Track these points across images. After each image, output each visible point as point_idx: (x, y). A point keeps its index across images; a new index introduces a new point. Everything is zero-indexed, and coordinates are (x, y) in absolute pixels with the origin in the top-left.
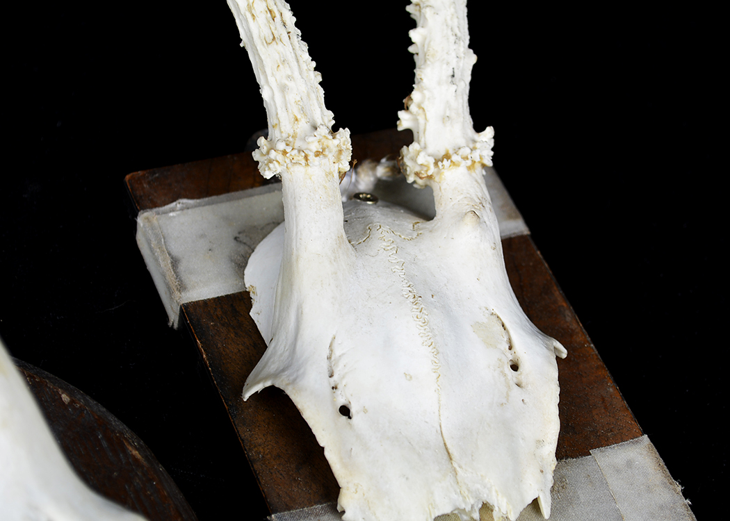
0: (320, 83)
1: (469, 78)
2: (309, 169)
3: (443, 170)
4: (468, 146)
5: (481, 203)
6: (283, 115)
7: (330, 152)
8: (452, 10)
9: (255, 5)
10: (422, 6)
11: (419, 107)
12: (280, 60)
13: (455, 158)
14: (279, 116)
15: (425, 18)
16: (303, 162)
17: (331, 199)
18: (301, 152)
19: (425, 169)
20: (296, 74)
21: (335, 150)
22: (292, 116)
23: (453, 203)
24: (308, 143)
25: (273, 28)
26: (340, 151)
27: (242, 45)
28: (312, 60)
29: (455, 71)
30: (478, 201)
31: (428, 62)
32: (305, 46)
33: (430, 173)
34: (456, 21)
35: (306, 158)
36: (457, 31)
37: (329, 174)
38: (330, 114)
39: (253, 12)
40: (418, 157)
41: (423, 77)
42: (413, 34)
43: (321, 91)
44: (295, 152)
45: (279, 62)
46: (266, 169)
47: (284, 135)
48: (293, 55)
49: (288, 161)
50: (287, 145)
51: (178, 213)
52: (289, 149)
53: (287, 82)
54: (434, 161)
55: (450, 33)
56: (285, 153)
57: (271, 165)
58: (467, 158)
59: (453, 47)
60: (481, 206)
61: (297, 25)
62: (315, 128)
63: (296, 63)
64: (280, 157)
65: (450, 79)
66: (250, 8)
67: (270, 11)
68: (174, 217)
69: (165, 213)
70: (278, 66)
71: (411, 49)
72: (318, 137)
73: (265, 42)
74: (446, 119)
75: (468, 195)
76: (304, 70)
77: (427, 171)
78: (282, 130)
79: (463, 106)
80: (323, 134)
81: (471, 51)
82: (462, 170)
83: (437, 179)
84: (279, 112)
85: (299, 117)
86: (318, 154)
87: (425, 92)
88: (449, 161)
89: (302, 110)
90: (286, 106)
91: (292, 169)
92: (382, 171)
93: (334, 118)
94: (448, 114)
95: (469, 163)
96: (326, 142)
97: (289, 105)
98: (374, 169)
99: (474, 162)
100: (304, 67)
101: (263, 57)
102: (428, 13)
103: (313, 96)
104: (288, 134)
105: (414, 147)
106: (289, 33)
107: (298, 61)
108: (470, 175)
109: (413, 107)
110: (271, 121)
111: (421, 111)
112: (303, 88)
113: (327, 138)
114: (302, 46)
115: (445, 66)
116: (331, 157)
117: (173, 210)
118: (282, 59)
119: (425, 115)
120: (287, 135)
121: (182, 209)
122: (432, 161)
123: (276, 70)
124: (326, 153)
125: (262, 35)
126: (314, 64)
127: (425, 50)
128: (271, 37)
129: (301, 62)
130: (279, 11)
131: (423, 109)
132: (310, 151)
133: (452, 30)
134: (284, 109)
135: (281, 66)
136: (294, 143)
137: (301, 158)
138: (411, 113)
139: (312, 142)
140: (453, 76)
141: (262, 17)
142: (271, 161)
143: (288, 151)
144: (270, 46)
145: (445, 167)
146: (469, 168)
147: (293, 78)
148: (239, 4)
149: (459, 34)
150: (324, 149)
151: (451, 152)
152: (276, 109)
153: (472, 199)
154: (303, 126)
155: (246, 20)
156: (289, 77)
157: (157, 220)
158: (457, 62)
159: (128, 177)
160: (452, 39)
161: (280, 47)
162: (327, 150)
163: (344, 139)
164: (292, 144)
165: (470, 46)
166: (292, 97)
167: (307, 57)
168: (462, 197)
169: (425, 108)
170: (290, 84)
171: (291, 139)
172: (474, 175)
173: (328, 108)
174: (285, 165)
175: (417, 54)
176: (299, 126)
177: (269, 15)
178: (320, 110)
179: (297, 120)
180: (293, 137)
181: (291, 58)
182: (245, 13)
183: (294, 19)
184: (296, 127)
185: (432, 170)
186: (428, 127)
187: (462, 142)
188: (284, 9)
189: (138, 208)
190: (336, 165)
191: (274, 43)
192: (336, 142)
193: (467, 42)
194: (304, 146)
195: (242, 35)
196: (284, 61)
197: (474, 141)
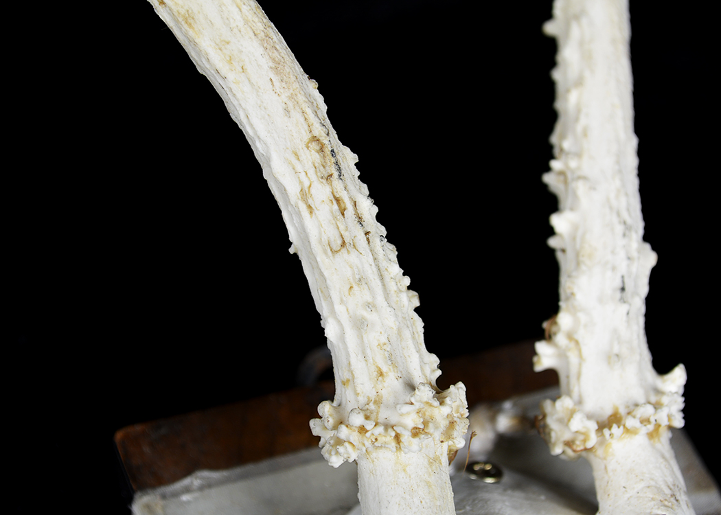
0: (417, 310)
1: (644, 290)
2: (403, 456)
3: (610, 441)
4: (649, 403)
5: (673, 495)
6: (358, 366)
7: (436, 428)
8: (618, 183)
9: (313, 191)
10: (569, 175)
11: (570, 336)
12: (354, 278)
13: (630, 422)
14: (352, 367)
15: (575, 196)
16: (393, 444)
17: (438, 503)
18: (390, 430)
19: (581, 437)
20: (380, 299)
21: (443, 423)
22: (373, 368)
23: (627, 495)
24: (401, 415)
25: (342, 227)
26: (452, 423)
27: (291, 251)
28: (404, 274)
29: (626, 280)
30: (668, 492)
31: (583, 268)
32: (391, 252)
33: (589, 445)
34: (623, 200)
35: (397, 437)
36: (625, 215)
37: (434, 460)
38: (434, 360)
39: (310, 201)
40: (572, 421)
41: (575, 290)
42: (556, 221)
43: (419, 324)
44: (380, 429)
45: (351, 280)
46: (333, 453)
47: (362, 400)
48: (375, 269)
49: (368, 443)
50: (367, 418)
51: (196, 495)
52: (369, 425)
53: (366, 314)
54: (596, 427)
55: (615, 219)
56: (362, 430)
57: (341, 449)
58: (648, 421)
59: (621, 242)
60: (672, 499)
61: (379, 218)
62: (412, 387)
63: (379, 283)
64: (355, 437)
65: (618, 295)
66: (305, 195)
67: (338, 200)
68: (188, 502)
69: (176, 495)
70: (351, 287)
71: (553, 242)
72: (417, 405)
73: (329, 250)
74: (613, 358)
75: (653, 483)
76: (392, 292)
77: (585, 441)
78: (359, 390)
79: (638, 336)
80: (425, 399)
81: (647, 246)
82: (640, 439)
83: (600, 452)
84: (353, 360)
85: (384, 369)
86: (416, 432)
87: (581, 316)
88: (622, 427)
89: (391, 359)
90: (364, 352)
91: (374, 455)
92: (504, 423)
93: (440, 367)
94: (616, 349)
95: (651, 427)
96: (429, 412)
97: (368, 351)
98: (493, 419)
99: (658, 426)
100: (392, 286)
101: (326, 274)
102: (581, 188)
103: (407, 334)
104: (368, 398)
105: (564, 403)
106: (367, 233)
107: (382, 278)
108: (653, 447)
109: (560, 339)
110: (340, 374)
111: (572, 345)
112: (391, 322)
113: (431, 405)
114: (389, 252)
115: (609, 273)
116: (437, 435)
117: (187, 490)
118: (357, 277)
119: (580, 351)
120: (366, 400)
121: (201, 488)
122: (593, 426)
123: (347, 293)
124: (431, 429)
125: (325, 238)
126: (407, 281)
127: (578, 246)
128: (339, 242)
129: (387, 278)
130: (351, 198)
131: (577, 343)
132: (405, 427)
133: (618, 214)
134: (360, 357)
135: (355, 287)
136: (378, 413)
137: (389, 438)
138: (556, 346)
139: (408, 413)
140: (623, 289)
141: (326, 210)
142: (339, 442)
143: (368, 427)
144: (337, 256)
145: (615, 436)
146: (651, 435)
147: (374, 306)
148: (287, 188)
149: (629, 221)
150: (425, 423)
151: (622, 411)
152: (348, 355)
153: (659, 490)
154: (392, 383)
155: (299, 214)
156: (370, 306)
157: (164, 508)
158: (628, 266)
159: (119, 436)
160: (619, 229)
161: (353, 257)
162: (431, 425)
163: (458, 403)
164: (373, 416)
165: (646, 238)
166: (374, 337)
167: (396, 270)
168: (642, 485)
169: (580, 340)
170: (371, 317)
171: (372, 406)
172: (658, 446)
173: (430, 349)
174: (364, 449)
175: (563, 251)
176: (385, 385)
177: (335, 207)
178: (418, 356)
179: (381, 374)
180: (375, 402)
181: (371, 273)
182: (297, 203)
183: (375, 210)
184: (380, 386)
185: (593, 440)
186: (585, 370)
187: (638, 394)
188: (360, 195)
189: (134, 487)
190: (445, 445)
191: (344, 250)
192: (445, 410)
193: (641, 232)
194: (393, 419)
195: (293, 236)
196: (360, 280)
197: (658, 392)
